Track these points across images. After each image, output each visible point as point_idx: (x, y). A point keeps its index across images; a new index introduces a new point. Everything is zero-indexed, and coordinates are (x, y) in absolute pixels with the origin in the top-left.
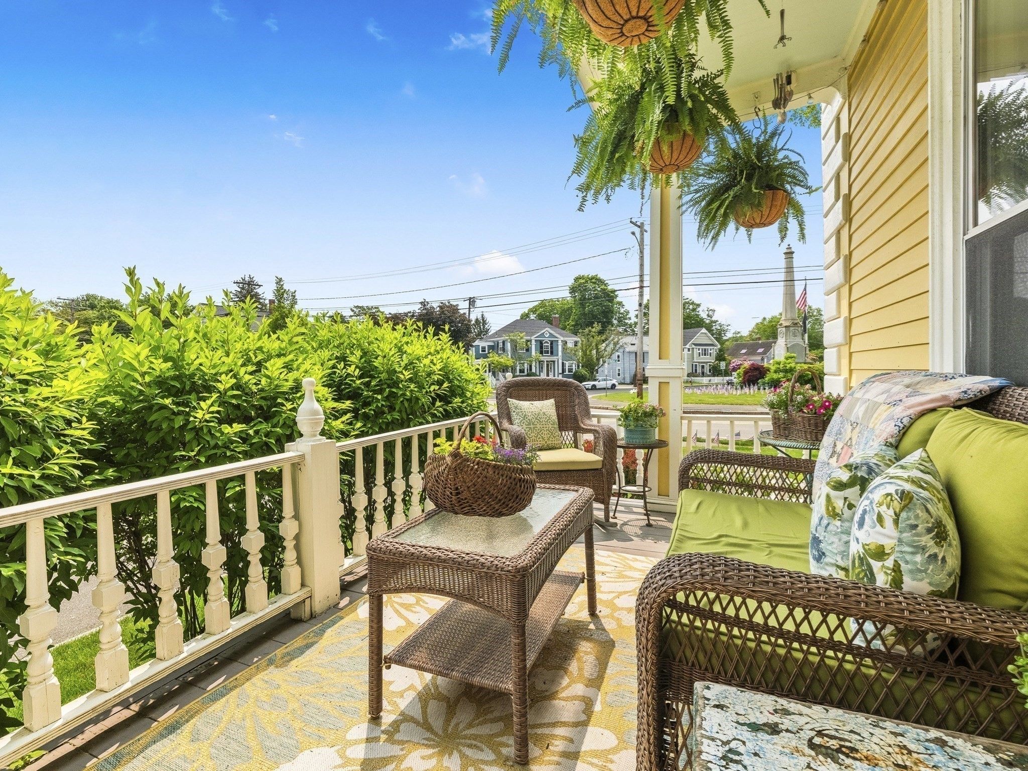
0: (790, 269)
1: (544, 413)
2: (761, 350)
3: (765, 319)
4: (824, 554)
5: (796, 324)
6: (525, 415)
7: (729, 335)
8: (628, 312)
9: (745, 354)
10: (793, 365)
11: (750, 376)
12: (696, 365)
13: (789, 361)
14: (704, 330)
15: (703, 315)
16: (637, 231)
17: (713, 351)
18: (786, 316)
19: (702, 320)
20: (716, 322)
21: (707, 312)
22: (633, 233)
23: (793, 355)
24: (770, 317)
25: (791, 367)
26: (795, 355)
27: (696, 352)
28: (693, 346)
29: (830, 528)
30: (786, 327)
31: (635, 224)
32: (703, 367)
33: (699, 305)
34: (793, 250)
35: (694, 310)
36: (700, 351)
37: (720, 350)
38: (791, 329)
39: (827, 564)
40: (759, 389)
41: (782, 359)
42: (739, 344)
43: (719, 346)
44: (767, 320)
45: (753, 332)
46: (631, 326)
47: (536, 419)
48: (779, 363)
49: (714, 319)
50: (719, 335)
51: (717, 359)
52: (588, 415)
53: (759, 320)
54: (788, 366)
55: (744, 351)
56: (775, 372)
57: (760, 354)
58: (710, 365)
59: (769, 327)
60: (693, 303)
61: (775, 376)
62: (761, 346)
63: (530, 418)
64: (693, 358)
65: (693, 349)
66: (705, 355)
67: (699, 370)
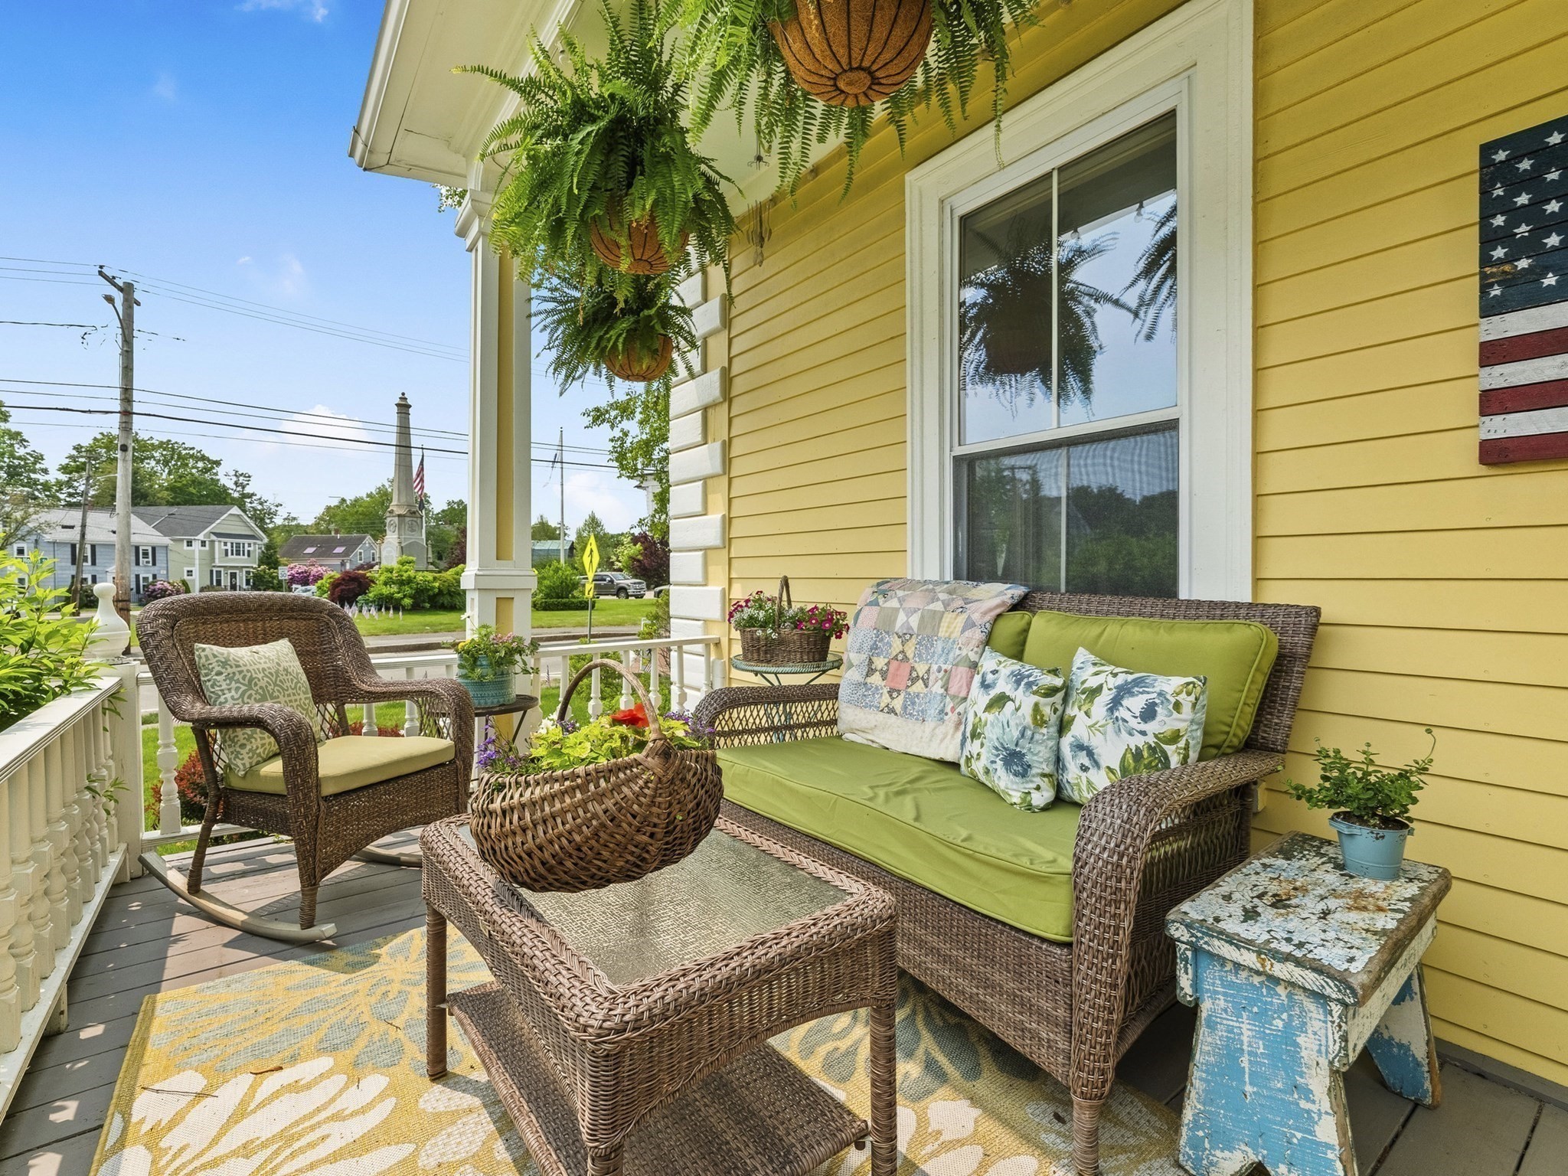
0: (404, 429)
1: (285, 670)
2: (339, 550)
3: (343, 500)
4: (1029, 766)
5: (414, 513)
6: (251, 679)
7: (279, 521)
8: (39, 458)
9: (312, 555)
10: (412, 573)
11: (342, 590)
12: (219, 573)
13: (406, 567)
14: (235, 510)
15: (228, 483)
16: (119, 297)
17: (256, 548)
18: (399, 500)
19: (225, 489)
20: (250, 496)
21: (235, 479)
22: (109, 299)
23: (411, 558)
24: (353, 498)
25: (409, 577)
26: (414, 559)
27: (219, 547)
28: (213, 538)
29: (1037, 737)
30: (399, 516)
31: (111, 281)
32: (233, 576)
33: (218, 463)
34: (409, 402)
35: (206, 470)
36: (229, 547)
37: (268, 547)
38: (407, 519)
39: (1033, 776)
40: (360, 611)
41: (395, 565)
42: (297, 538)
43: (266, 540)
44: (348, 502)
45: (321, 519)
46: (46, 487)
47: (275, 685)
48: (391, 571)
49: (247, 490)
50: (261, 518)
51: (261, 562)
52: (365, 666)
53: (335, 502)
54: (406, 575)
55: (310, 550)
56: (385, 584)
57: (338, 555)
58: (248, 573)
59: (352, 515)
60: (203, 458)
61: (386, 591)
62: (341, 543)
63: (263, 683)
64: (213, 560)
65: (212, 542)
66: (238, 554)
67: (226, 581)
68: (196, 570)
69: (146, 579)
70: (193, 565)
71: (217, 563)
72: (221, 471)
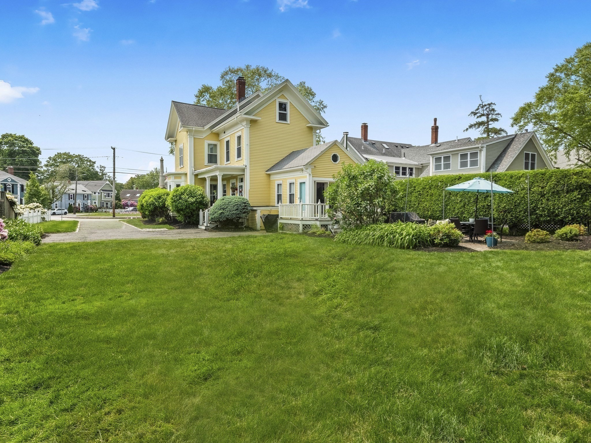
9: (129, 197)
12: (103, 203)
14: (108, 182)
17: (114, 195)
19: (97, 172)
27: (103, 194)
28: (102, 191)
32: (107, 204)
33: (94, 163)
35: (90, 166)
36: (106, 194)
42: (125, 191)
43: (116, 192)
55: (128, 195)
57: (137, 196)
58: (111, 203)
60: (90, 161)
62: (138, 193)
64: (102, 198)
65: (101, 193)
66: (108, 197)
67: (105, 205)
68: (97, 202)
69: (86, 204)
70: (96, 200)
71: (103, 200)
72: (96, 165)
